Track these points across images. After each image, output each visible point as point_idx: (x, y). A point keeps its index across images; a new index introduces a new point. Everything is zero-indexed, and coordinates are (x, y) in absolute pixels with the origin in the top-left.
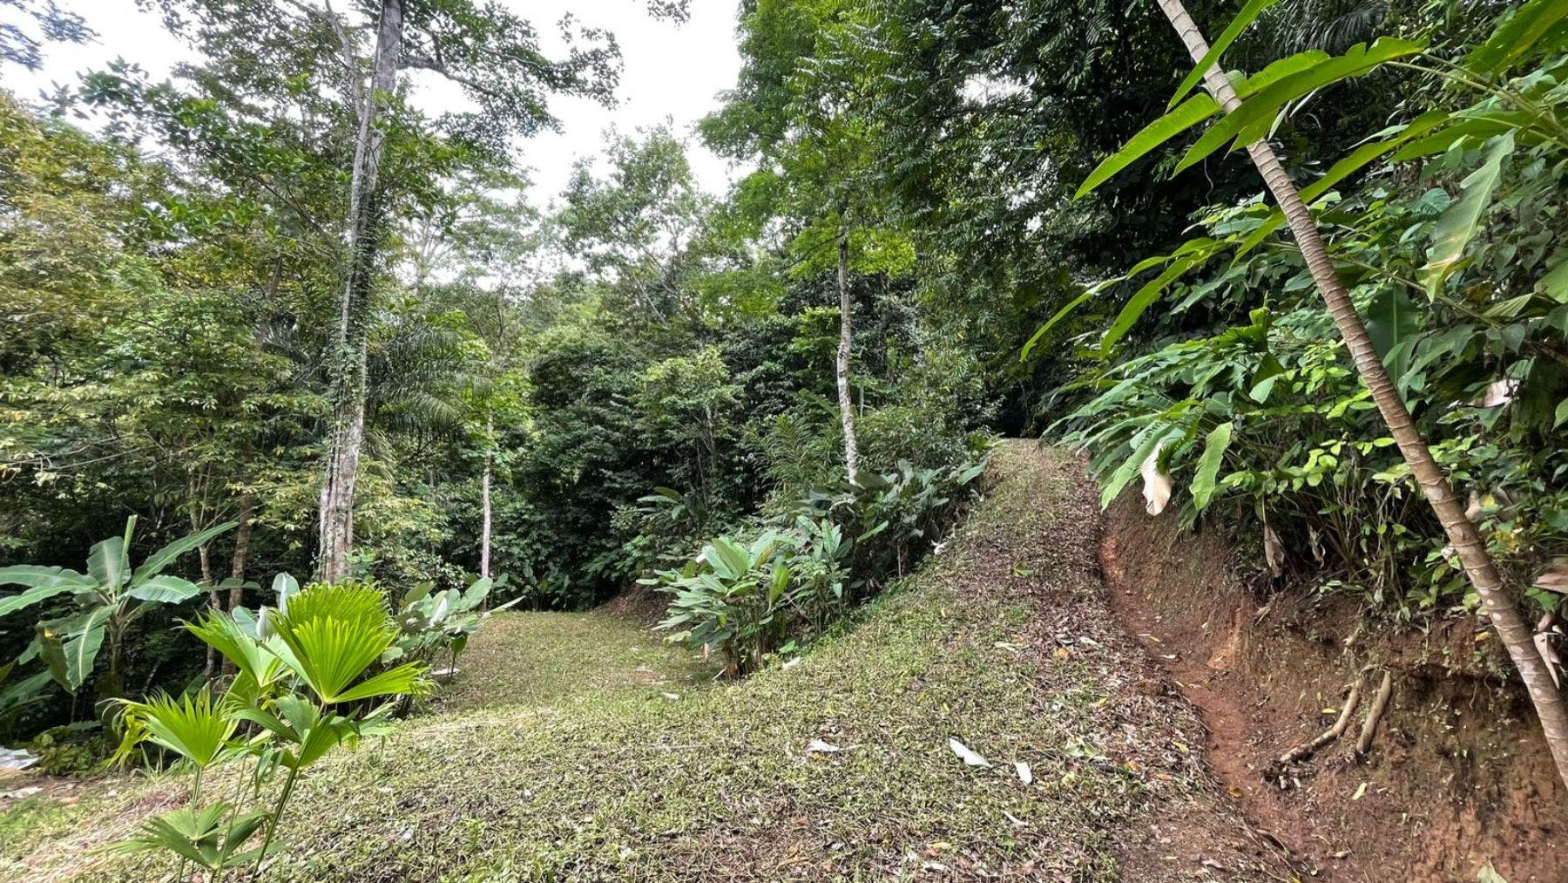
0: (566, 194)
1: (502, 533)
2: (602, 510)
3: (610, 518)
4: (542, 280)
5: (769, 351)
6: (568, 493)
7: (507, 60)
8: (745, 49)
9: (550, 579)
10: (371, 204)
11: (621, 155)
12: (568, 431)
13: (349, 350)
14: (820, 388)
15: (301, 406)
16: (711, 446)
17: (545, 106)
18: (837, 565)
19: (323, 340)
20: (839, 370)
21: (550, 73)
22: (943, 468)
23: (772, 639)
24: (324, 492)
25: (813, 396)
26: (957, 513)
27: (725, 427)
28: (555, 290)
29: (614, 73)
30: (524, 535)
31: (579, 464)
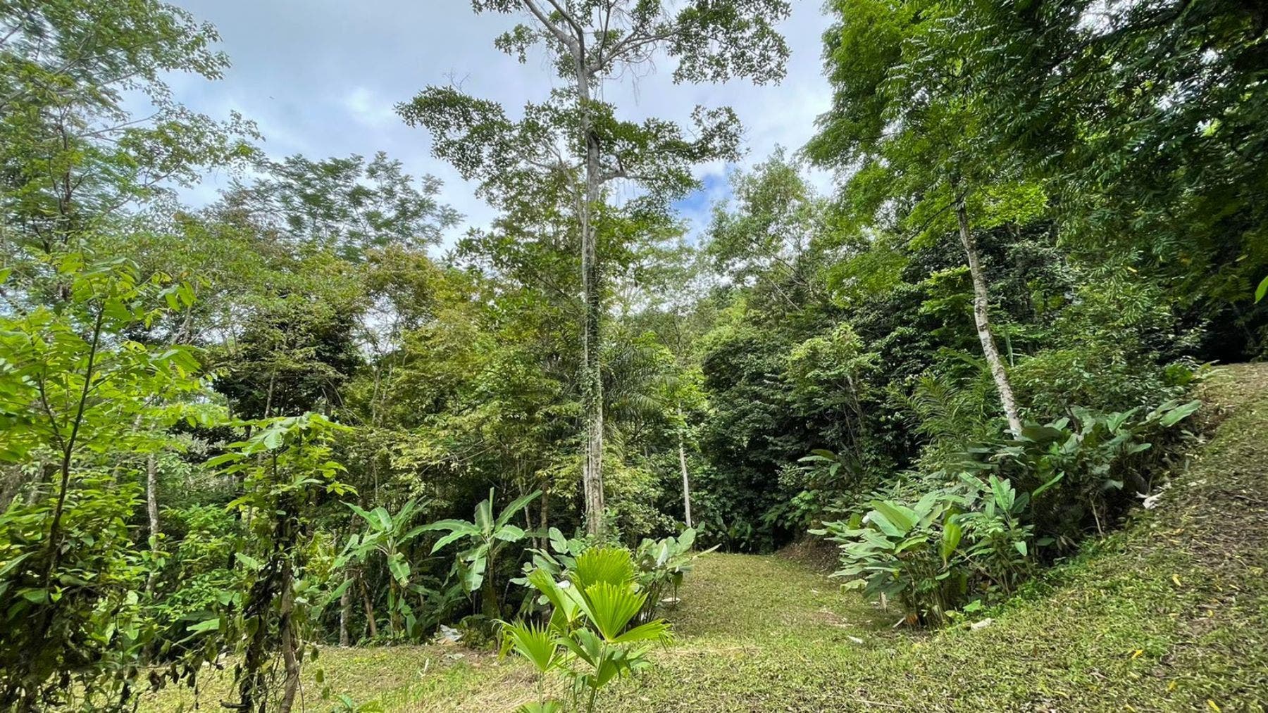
0: (711, 232)
1: (697, 490)
2: (770, 470)
3: (777, 476)
4: (701, 296)
5: (901, 317)
6: (740, 456)
7: (661, 153)
8: (834, 79)
9: (737, 527)
10: (593, 273)
11: (747, 191)
12: (735, 407)
13: (590, 371)
14: (959, 343)
15: (566, 411)
16: (857, 409)
17: (690, 175)
18: (1014, 523)
19: (576, 367)
20: (978, 325)
21: (690, 151)
22: (1135, 409)
23: (954, 595)
24: (585, 468)
25: (953, 352)
26: (1166, 459)
27: (868, 391)
28: (711, 301)
29: (735, 135)
30: (712, 491)
31: (745, 432)
